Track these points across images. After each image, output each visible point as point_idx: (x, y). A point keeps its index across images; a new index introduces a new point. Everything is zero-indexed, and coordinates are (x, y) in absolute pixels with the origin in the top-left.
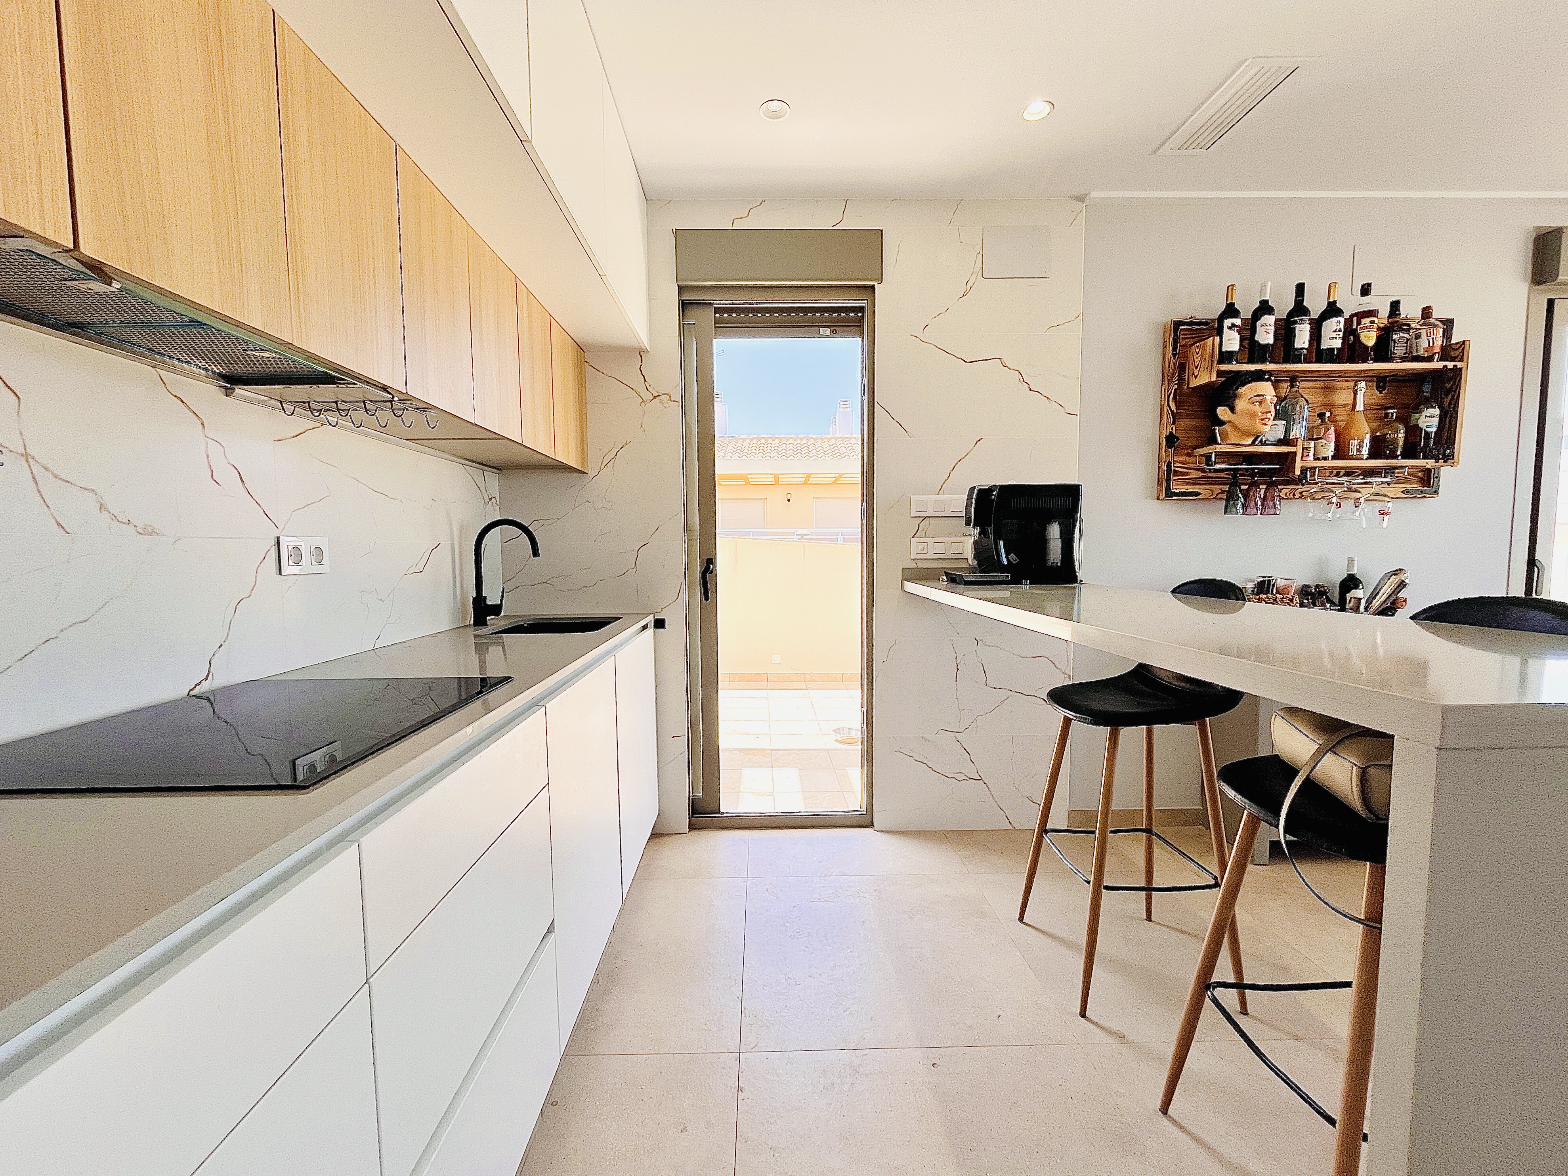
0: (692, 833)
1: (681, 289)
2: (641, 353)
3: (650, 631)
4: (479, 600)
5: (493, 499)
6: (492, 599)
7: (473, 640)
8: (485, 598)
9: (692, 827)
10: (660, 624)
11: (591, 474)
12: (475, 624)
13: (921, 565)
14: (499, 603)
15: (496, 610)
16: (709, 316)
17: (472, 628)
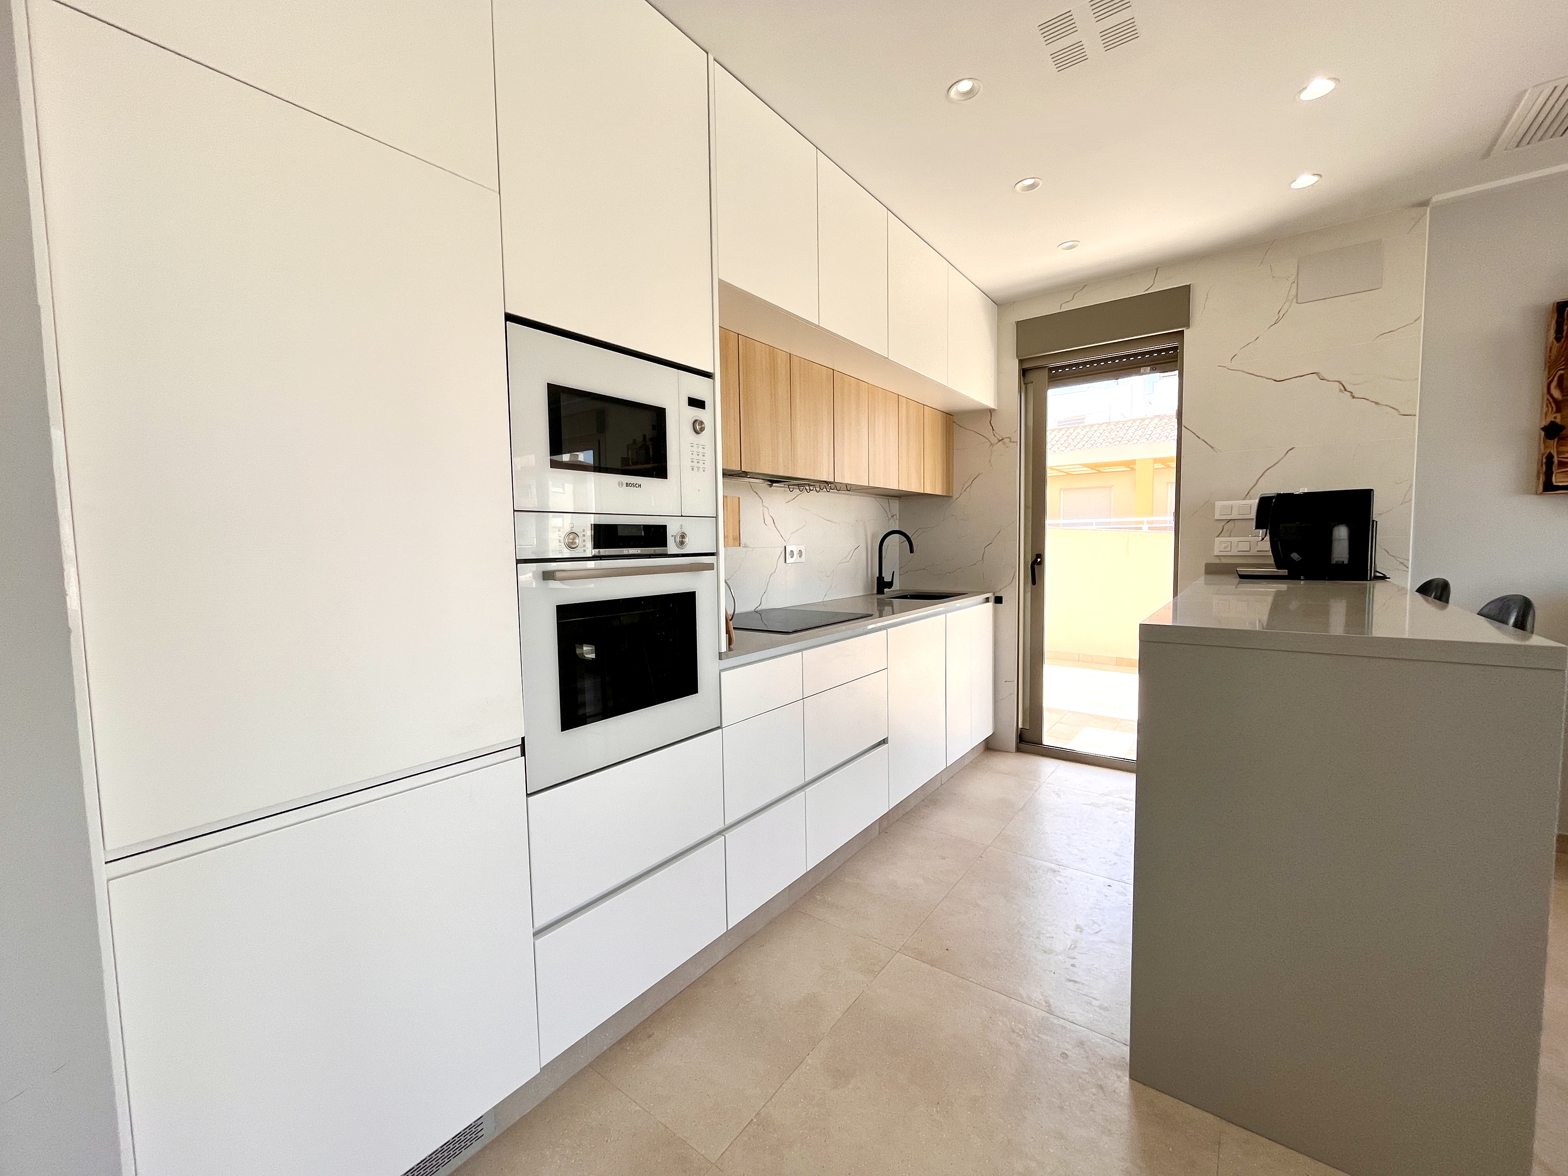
0: (1016, 753)
1: (1021, 362)
2: (991, 411)
3: (990, 605)
4: (880, 578)
5: (895, 516)
6: (887, 579)
7: (876, 600)
8: (883, 577)
9: (1019, 750)
10: (998, 600)
11: (955, 497)
12: (877, 594)
13: (1224, 561)
14: (890, 580)
15: (890, 585)
16: (1045, 374)
17: (876, 595)
